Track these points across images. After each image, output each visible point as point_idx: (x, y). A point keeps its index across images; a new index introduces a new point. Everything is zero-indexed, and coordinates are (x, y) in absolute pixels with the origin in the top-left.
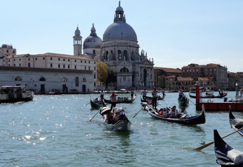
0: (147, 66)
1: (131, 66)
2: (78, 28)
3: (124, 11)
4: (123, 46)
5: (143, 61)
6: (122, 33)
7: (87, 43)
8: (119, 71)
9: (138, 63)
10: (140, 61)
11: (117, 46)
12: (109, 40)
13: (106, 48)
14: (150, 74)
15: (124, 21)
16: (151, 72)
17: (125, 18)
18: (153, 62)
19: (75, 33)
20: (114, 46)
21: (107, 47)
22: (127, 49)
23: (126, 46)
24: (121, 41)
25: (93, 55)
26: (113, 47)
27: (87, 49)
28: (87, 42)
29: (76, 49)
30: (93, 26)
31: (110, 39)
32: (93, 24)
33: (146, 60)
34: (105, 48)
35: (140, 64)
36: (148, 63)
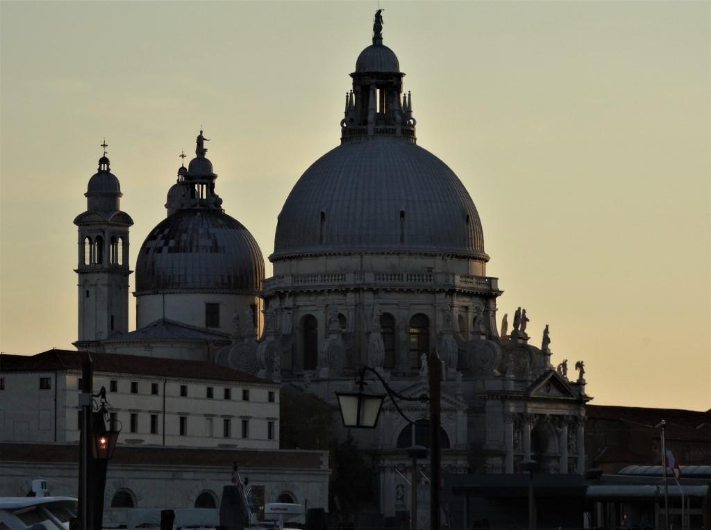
0: (548, 412)
1: (460, 413)
2: (104, 160)
3: (402, 75)
4: (409, 291)
5: (530, 384)
6: (402, 214)
7: (165, 260)
8: (395, 441)
9: (505, 397)
10: (512, 386)
11: (370, 290)
12: (320, 249)
13: (301, 300)
14: (566, 454)
15: (409, 132)
16: (569, 447)
17: (413, 115)
18: (581, 383)
19: (86, 195)
20: (357, 290)
21: (309, 293)
22: (433, 305)
23: (425, 291)
24: (394, 260)
25: (206, 333)
26: (351, 297)
27: (167, 296)
28: (170, 250)
29: (92, 291)
30: (201, 150)
31: (329, 249)
32: (200, 140)
33: (546, 374)
34: (295, 301)
35: (512, 399)
36: (554, 393)
